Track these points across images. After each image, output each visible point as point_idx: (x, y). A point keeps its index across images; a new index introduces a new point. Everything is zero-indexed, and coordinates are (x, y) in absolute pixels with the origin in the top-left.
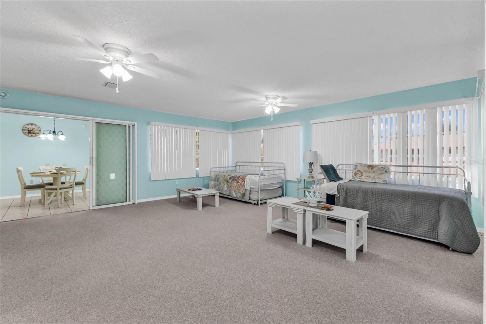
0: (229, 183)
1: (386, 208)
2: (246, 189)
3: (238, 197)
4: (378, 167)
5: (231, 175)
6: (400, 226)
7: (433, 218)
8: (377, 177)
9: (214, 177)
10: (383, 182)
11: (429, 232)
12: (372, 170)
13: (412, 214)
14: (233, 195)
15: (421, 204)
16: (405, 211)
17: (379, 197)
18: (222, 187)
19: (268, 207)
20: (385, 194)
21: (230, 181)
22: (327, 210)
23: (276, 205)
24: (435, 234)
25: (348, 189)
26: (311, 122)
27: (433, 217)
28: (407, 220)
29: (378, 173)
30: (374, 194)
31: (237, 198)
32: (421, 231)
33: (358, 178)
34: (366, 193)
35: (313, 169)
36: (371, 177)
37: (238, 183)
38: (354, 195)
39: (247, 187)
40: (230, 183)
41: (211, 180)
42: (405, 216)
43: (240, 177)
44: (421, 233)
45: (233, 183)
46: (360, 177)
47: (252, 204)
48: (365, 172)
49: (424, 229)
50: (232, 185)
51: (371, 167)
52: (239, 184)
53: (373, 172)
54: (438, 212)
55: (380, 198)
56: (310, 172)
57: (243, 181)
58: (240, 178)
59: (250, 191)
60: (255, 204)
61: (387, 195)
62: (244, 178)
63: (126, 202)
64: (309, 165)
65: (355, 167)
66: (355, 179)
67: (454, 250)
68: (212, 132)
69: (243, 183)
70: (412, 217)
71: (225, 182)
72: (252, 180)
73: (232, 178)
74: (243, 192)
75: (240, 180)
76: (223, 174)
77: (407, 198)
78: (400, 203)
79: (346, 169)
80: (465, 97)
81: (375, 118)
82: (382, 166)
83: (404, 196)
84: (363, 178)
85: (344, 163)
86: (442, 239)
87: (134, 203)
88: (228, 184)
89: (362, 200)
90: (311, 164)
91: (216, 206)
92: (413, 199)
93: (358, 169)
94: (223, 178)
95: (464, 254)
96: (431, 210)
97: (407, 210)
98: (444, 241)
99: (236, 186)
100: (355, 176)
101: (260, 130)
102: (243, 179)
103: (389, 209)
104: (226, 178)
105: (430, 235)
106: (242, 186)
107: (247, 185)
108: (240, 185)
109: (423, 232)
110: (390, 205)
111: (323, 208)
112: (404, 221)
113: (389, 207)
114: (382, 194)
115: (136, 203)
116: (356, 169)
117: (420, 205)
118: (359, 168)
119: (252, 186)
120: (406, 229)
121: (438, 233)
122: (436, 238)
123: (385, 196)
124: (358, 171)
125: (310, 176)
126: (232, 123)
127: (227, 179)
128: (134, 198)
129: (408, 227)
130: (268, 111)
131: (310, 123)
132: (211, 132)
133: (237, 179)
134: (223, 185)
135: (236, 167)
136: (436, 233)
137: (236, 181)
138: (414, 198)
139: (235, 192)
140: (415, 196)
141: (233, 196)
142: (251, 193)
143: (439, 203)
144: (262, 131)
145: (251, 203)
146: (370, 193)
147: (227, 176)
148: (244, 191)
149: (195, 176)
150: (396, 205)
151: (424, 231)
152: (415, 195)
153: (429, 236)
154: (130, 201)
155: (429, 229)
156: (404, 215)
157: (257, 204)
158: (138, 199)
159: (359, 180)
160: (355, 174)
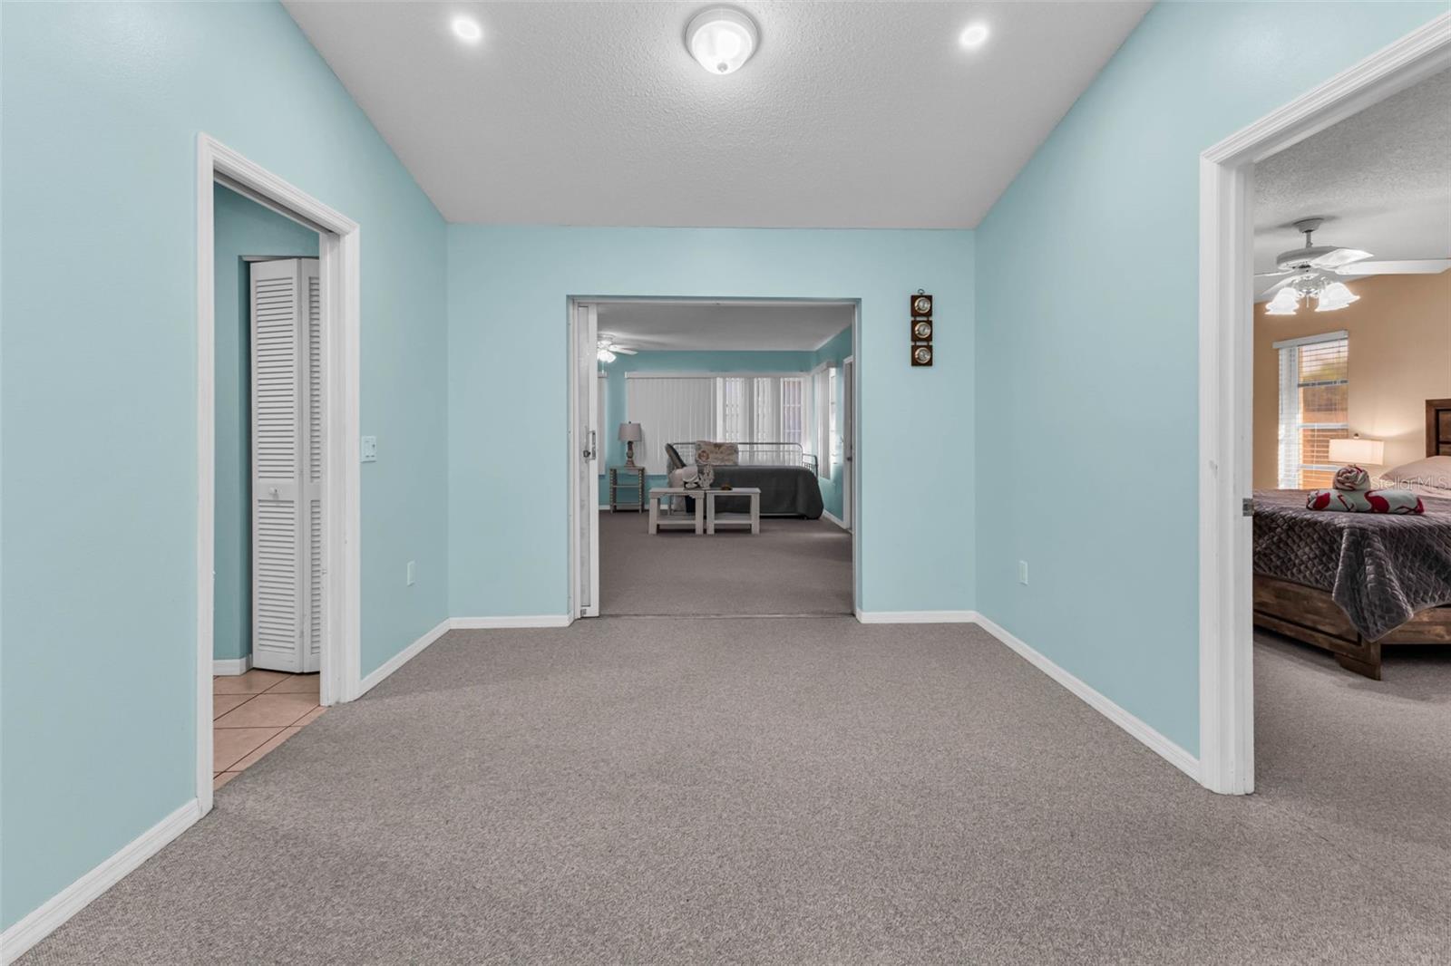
1: (755, 485)
4: (725, 446)
7: (792, 493)
8: (726, 458)
10: (734, 464)
11: (790, 508)
12: (719, 449)
13: (777, 491)
16: (771, 486)
24: (794, 508)
26: (627, 375)
27: (793, 491)
29: (726, 453)
33: (703, 460)
35: (633, 453)
36: (719, 459)
44: (784, 508)
46: (706, 459)
48: (712, 452)
51: (718, 446)
53: (721, 452)
54: (796, 485)
55: (748, 477)
56: (628, 458)
64: (627, 445)
66: (701, 463)
67: (808, 519)
70: (777, 494)
78: (767, 480)
80: (802, 371)
81: (719, 381)
82: (731, 445)
86: (801, 510)
89: (735, 481)
90: (630, 444)
93: (702, 449)
95: (814, 520)
96: (791, 484)
97: (773, 488)
98: (802, 512)
100: (700, 458)
103: (758, 485)
105: (790, 510)
110: (757, 482)
112: (770, 494)
116: (699, 448)
118: (704, 447)
121: (796, 506)
122: (795, 511)
124: (702, 452)
125: (628, 463)
131: (625, 377)
153: (790, 512)
155: (790, 504)
160: (700, 456)
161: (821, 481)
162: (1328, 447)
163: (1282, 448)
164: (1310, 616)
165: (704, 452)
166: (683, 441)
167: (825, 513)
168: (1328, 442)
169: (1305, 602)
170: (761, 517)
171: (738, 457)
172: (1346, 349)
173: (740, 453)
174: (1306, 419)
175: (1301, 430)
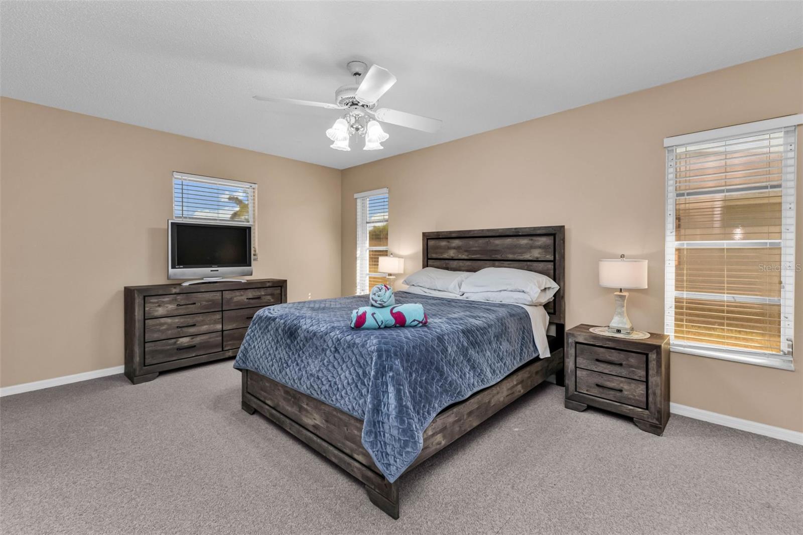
162: (378, 262)
163: (358, 262)
164: (348, 443)
168: (378, 258)
169: (345, 428)
172: (387, 214)
174: (370, 245)
175: (368, 251)
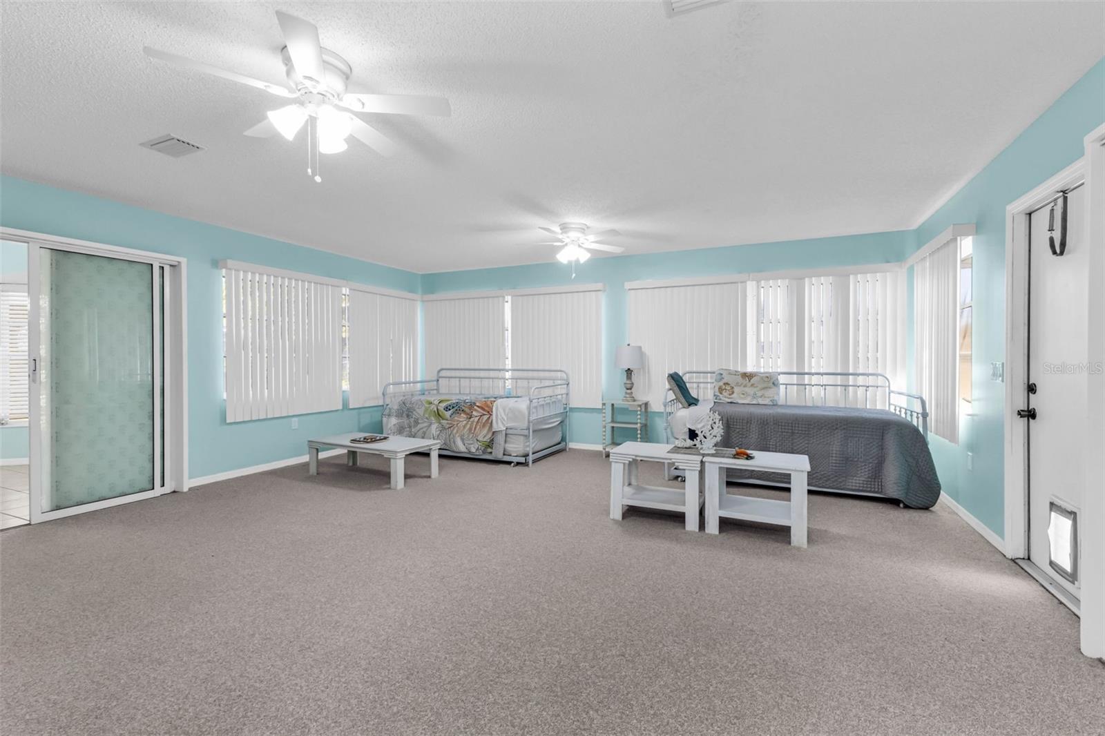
0: (443, 419)
1: (801, 449)
2: (494, 433)
3: (473, 450)
4: (758, 377)
5: (449, 400)
6: (825, 477)
7: (874, 459)
8: (759, 394)
9: (396, 407)
10: (771, 403)
11: (869, 483)
12: (749, 381)
13: (843, 454)
14: (456, 446)
15: (856, 437)
16: (832, 450)
17: (788, 429)
18: (424, 430)
19: (613, 464)
20: (798, 424)
21: (448, 414)
22: (747, 459)
23: (633, 459)
24: (878, 485)
25: (731, 418)
26: (628, 285)
27: (874, 457)
28: (836, 466)
29: (760, 386)
30: (779, 425)
31: (470, 452)
32: (858, 482)
33: (725, 397)
34: (765, 423)
35: (633, 384)
36: (749, 395)
37: (470, 418)
38: (742, 428)
39: (499, 426)
40: (447, 420)
41: (389, 415)
42: (832, 460)
43: (475, 403)
44: (858, 485)
45: (456, 418)
46: (730, 395)
47: (513, 464)
48: (737, 385)
49: (861, 479)
50: (455, 423)
51: (748, 376)
52: (473, 421)
53: (752, 385)
54: (882, 447)
55: (790, 431)
56: (628, 389)
57: (485, 413)
58: (478, 406)
59: (506, 434)
60: (518, 464)
61: (802, 424)
62: (488, 406)
63: (153, 489)
64: (625, 373)
65: (719, 377)
66: (720, 399)
67: (907, 507)
68: (379, 294)
69: (485, 418)
70: (843, 461)
71: (433, 419)
72: (510, 409)
73: (453, 407)
74: (487, 438)
75: (476, 410)
76: (423, 398)
77: (834, 428)
78: (824, 438)
79: (698, 380)
80: (888, 262)
81: (751, 286)
82: (767, 375)
83: (830, 426)
84: (736, 397)
85: (694, 370)
86: (892, 491)
87: (174, 492)
88: (440, 423)
89: (759, 438)
90: (630, 372)
91: (433, 477)
92: (844, 429)
93: (725, 381)
94: (426, 410)
95: (923, 511)
96: (871, 445)
97: (834, 449)
98: (895, 494)
99: (464, 427)
100: (721, 393)
101: (504, 297)
102: (486, 409)
103: (806, 449)
104: (434, 408)
105: (871, 487)
106: (484, 426)
107: (499, 421)
108: (478, 422)
109: (859, 483)
110: (806, 442)
111: (737, 456)
112: (831, 467)
113: (807, 445)
114: (792, 423)
115: (185, 490)
116: (721, 379)
117: (856, 439)
118: (727, 379)
119: (509, 425)
120: (833, 482)
121: (881, 481)
122: (880, 490)
123: (798, 427)
124: (724, 384)
125: (628, 396)
126: (424, 276)
127: (438, 409)
128: (179, 477)
129: (836, 478)
130: (564, 257)
131: (625, 288)
132: (378, 296)
133: (467, 410)
134: (426, 424)
135: (438, 380)
136: (878, 482)
137: (468, 414)
138: (845, 427)
139: (463, 440)
140: (847, 425)
141: (457, 451)
142: (508, 439)
143: (883, 433)
144: (509, 298)
145: (509, 463)
146: (772, 424)
147: (436, 402)
148: (490, 435)
149: (341, 408)
150: (817, 441)
151: (861, 482)
152: (845, 423)
153: (869, 489)
154: (163, 485)
155: (869, 477)
156: (831, 458)
157: (525, 464)
158: (190, 478)
159: (729, 401)
160: (721, 390)
161: (935, 441)
165: (726, 384)
166: (699, 370)
167: (944, 497)
170: (810, 492)
171: (778, 394)
173: (782, 388)
